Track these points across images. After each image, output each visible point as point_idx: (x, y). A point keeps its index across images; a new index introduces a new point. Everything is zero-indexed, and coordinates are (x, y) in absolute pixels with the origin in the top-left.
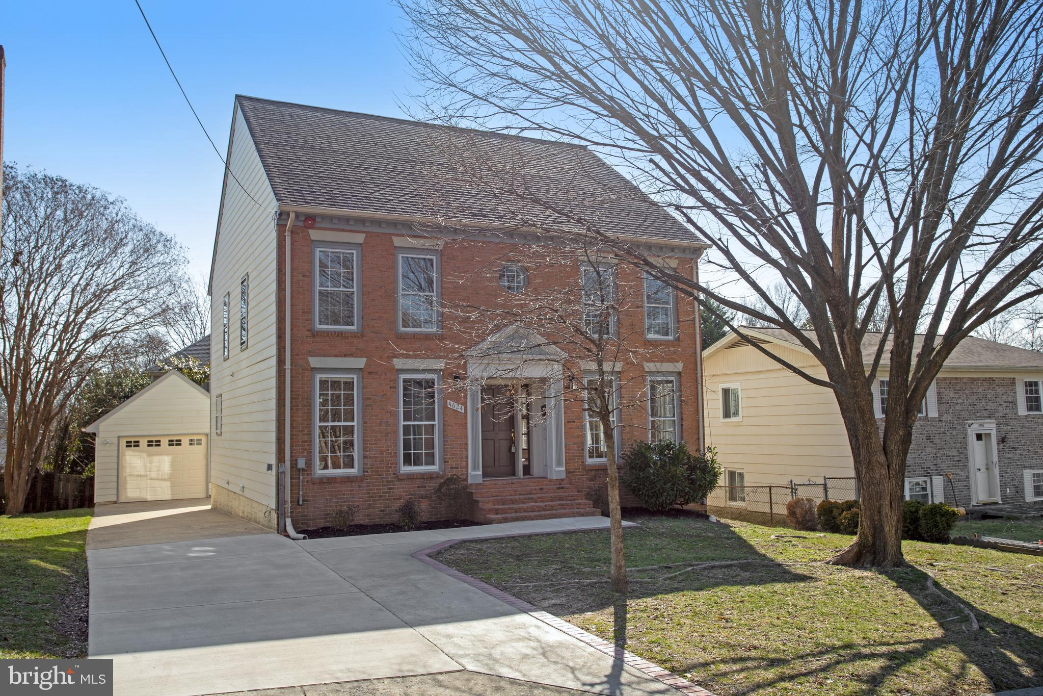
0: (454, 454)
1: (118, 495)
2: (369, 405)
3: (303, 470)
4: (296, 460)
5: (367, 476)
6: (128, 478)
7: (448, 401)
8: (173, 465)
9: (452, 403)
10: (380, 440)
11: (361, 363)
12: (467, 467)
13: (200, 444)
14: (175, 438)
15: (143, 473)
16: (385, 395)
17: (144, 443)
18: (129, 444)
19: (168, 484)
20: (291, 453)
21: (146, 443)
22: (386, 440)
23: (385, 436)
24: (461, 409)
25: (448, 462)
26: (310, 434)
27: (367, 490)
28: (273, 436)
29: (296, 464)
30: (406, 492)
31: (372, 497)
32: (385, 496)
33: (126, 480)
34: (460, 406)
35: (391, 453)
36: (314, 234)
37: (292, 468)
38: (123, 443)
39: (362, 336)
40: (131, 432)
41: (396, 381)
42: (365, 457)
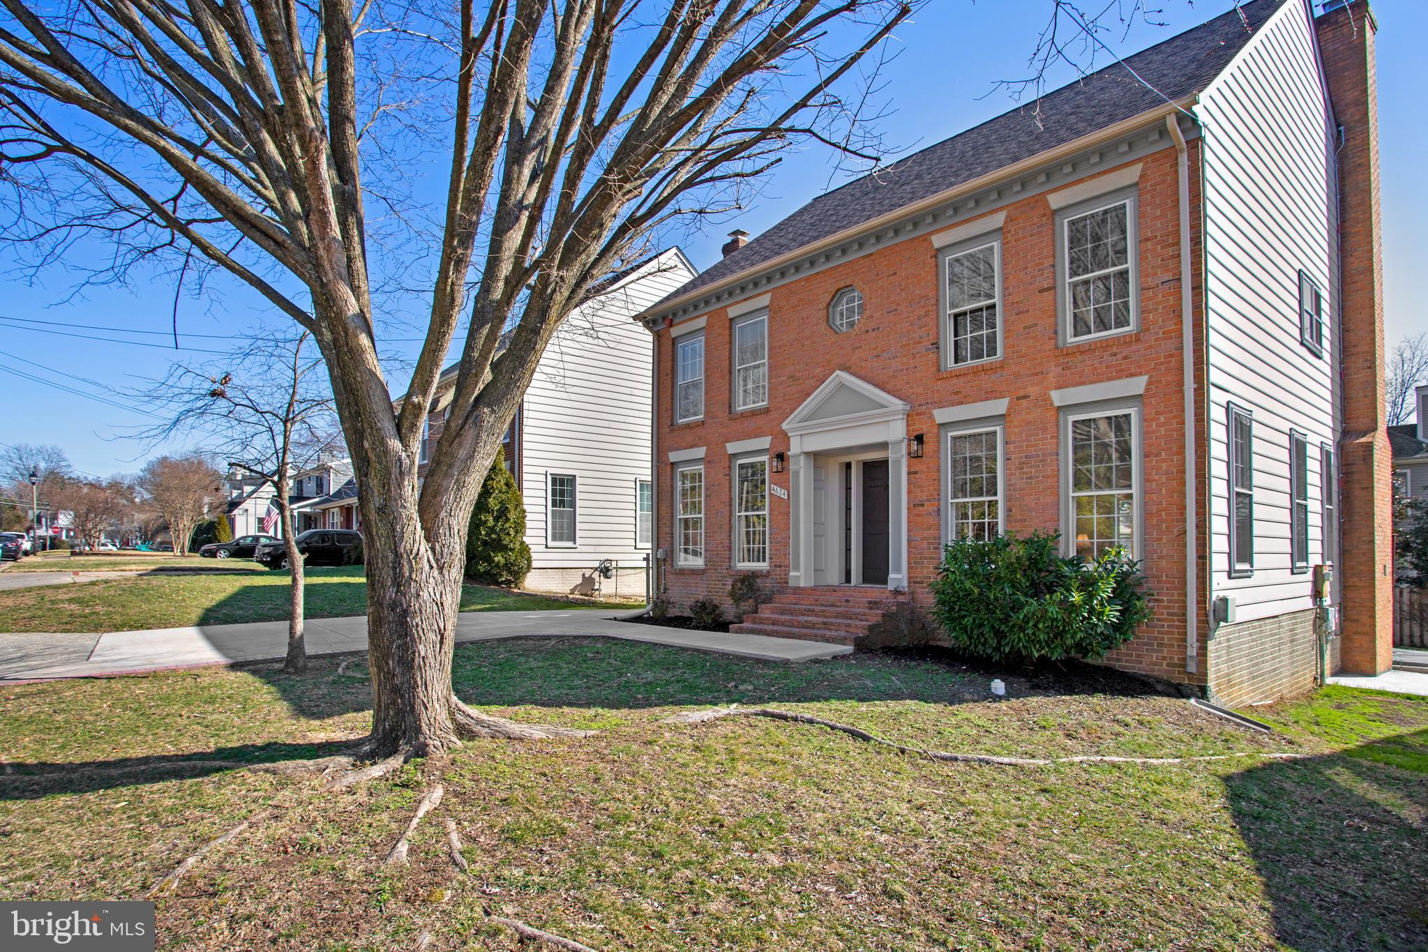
0: (779, 550)
2: (709, 496)
5: (707, 569)
7: (772, 486)
9: (775, 487)
10: (717, 532)
11: (702, 452)
12: (789, 566)
16: (720, 484)
20: (658, 544)
22: (721, 532)
23: (721, 527)
24: (784, 494)
25: (773, 558)
26: (672, 526)
27: (707, 584)
29: (658, 554)
34: (783, 491)
35: (725, 547)
36: (675, 332)
39: (704, 424)
41: (730, 468)
42: (705, 550)
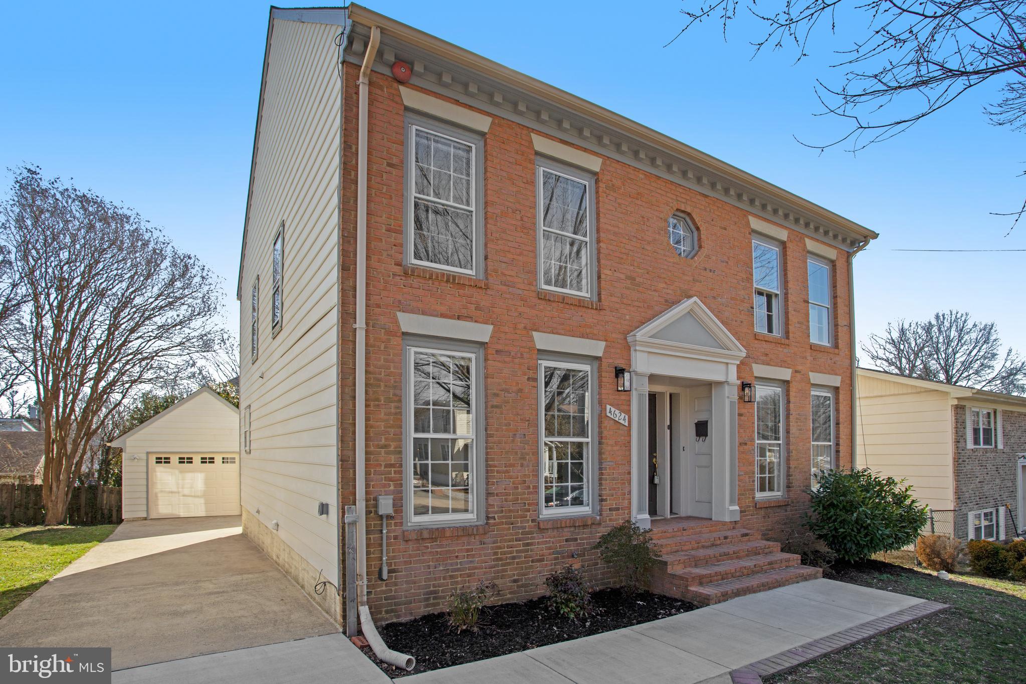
0: (614, 489)
1: (147, 511)
2: (497, 407)
3: (389, 517)
4: (376, 499)
5: (495, 525)
6: (159, 495)
7: (608, 407)
8: (207, 482)
9: (613, 409)
10: (512, 465)
11: (483, 332)
12: (629, 508)
13: (234, 462)
14: (208, 456)
15: (175, 489)
16: (520, 391)
17: (174, 459)
18: (159, 461)
19: (202, 501)
20: (367, 486)
21: (178, 460)
22: (522, 465)
23: (521, 458)
24: (624, 420)
25: (606, 500)
26: (399, 452)
27: (492, 548)
28: (331, 455)
29: (376, 506)
30: (550, 548)
31: (501, 559)
32: (519, 557)
33: (156, 496)
34: (623, 415)
35: (529, 487)
37: (368, 513)
38: (153, 459)
39: (487, 287)
40: (162, 448)
41: (536, 368)
42: (489, 494)
